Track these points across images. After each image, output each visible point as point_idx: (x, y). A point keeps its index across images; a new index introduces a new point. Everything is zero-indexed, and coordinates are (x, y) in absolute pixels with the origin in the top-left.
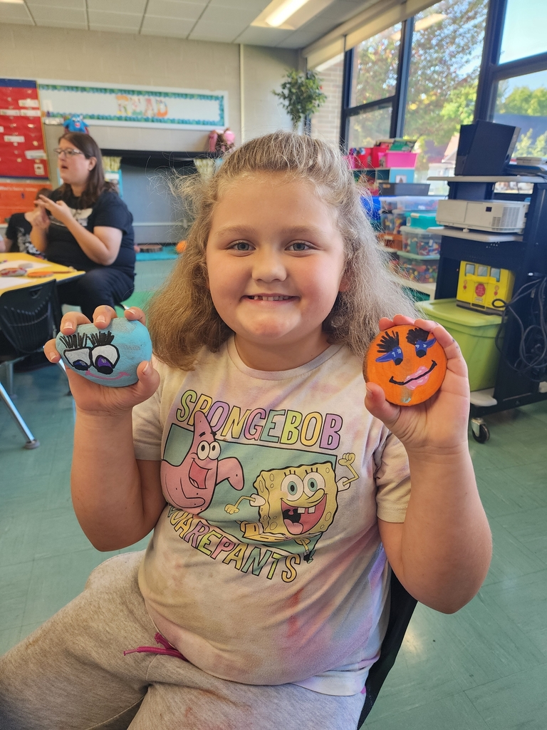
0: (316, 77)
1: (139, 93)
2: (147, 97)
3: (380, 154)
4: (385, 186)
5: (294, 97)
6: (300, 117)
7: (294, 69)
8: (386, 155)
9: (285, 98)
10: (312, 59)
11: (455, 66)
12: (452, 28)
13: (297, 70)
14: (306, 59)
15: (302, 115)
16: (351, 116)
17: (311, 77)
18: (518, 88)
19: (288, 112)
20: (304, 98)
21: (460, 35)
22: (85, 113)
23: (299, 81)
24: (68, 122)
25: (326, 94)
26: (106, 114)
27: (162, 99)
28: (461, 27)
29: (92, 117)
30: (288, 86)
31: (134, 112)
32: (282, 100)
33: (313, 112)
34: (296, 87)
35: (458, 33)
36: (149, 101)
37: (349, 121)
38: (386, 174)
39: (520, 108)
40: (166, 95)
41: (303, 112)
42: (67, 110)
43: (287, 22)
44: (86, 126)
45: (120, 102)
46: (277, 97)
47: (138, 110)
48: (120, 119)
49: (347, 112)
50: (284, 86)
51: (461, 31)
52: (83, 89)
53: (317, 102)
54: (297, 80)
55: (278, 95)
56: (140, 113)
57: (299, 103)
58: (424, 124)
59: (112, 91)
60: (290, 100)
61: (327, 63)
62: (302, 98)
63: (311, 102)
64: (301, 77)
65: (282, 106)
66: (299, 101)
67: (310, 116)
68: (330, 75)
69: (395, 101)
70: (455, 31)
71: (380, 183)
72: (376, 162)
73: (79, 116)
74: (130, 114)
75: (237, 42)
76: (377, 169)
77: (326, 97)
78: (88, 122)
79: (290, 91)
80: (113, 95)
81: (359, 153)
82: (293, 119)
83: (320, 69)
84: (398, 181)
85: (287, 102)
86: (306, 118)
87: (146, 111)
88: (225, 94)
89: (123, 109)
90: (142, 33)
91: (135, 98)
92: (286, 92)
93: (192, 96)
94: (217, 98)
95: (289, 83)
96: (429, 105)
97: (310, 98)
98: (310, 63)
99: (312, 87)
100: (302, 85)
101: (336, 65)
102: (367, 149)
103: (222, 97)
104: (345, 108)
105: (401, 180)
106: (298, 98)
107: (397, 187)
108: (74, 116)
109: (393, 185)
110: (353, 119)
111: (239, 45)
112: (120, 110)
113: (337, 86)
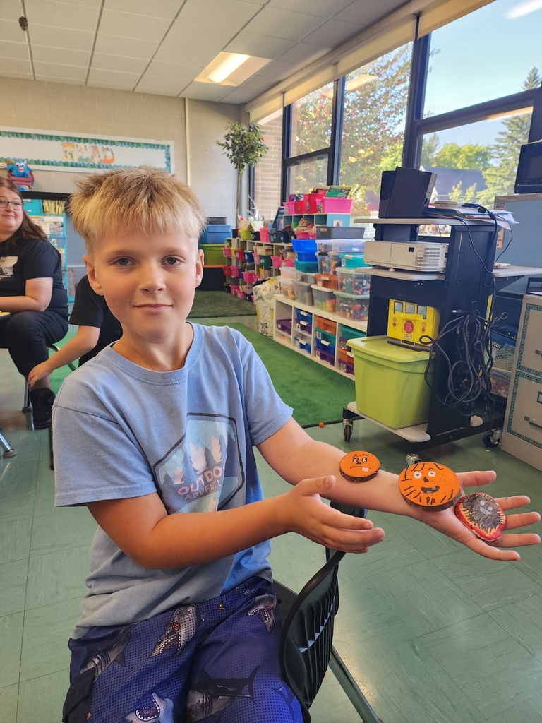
0: (258, 130)
1: (86, 140)
2: (93, 144)
3: (317, 200)
4: (322, 230)
5: (237, 148)
6: (244, 166)
7: (237, 123)
8: (323, 201)
9: (228, 148)
10: (254, 114)
11: (389, 124)
12: (384, 90)
13: (240, 123)
14: (249, 113)
15: (245, 164)
16: (291, 165)
17: (253, 129)
18: (448, 145)
19: (232, 162)
20: (247, 149)
21: (392, 96)
22: (29, 159)
23: (242, 133)
24: (11, 166)
25: (267, 145)
26: (52, 159)
27: (109, 146)
28: (393, 89)
29: (37, 162)
30: (231, 137)
31: (80, 159)
32: (226, 150)
33: (256, 161)
34: (239, 139)
35: (390, 94)
36: (95, 149)
37: (290, 170)
38: (324, 218)
39: (450, 163)
40: (113, 143)
41: (246, 162)
42: (11, 155)
43: (227, 79)
44: (31, 171)
45: (66, 149)
46: (221, 147)
47: (84, 156)
48: (65, 164)
49: (287, 162)
50: (228, 137)
51: (393, 92)
52: (29, 136)
53: (259, 153)
54: (240, 132)
55: (222, 145)
56: (87, 159)
57: (242, 153)
58: (363, 175)
59: (58, 138)
60: (234, 151)
61: (267, 118)
62: (244, 148)
63: (254, 153)
64: (244, 130)
65: (226, 155)
66: (242, 151)
67: (253, 165)
68: (271, 129)
69: (331, 153)
70: (388, 92)
71: (317, 227)
72: (314, 207)
73: (23, 161)
74: (76, 161)
75: (182, 95)
76: (315, 214)
77: (267, 148)
78: (32, 167)
79: (233, 142)
80: (59, 142)
81: (298, 198)
82: (236, 168)
83: (262, 122)
84: (335, 225)
85: (230, 152)
86: (249, 167)
87: (92, 158)
88: (172, 143)
89: (69, 156)
90: (88, 85)
91: (82, 145)
92: (230, 142)
93: (139, 145)
94: (163, 147)
95: (233, 135)
96: (367, 158)
97: (252, 149)
98: (252, 118)
99: (254, 139)
100: (244, 136)
101: (276, 119)
102: (305, 195)
103: (169, 146)
104: (285, 158)
105: (338, 224)
106: (241, 148)
107: (334, 230)
108: (18, 160)
109: (330, 229)
110: (293, 169)
111: (185, 99)
112: (66, 157)
113: (278, 139)
